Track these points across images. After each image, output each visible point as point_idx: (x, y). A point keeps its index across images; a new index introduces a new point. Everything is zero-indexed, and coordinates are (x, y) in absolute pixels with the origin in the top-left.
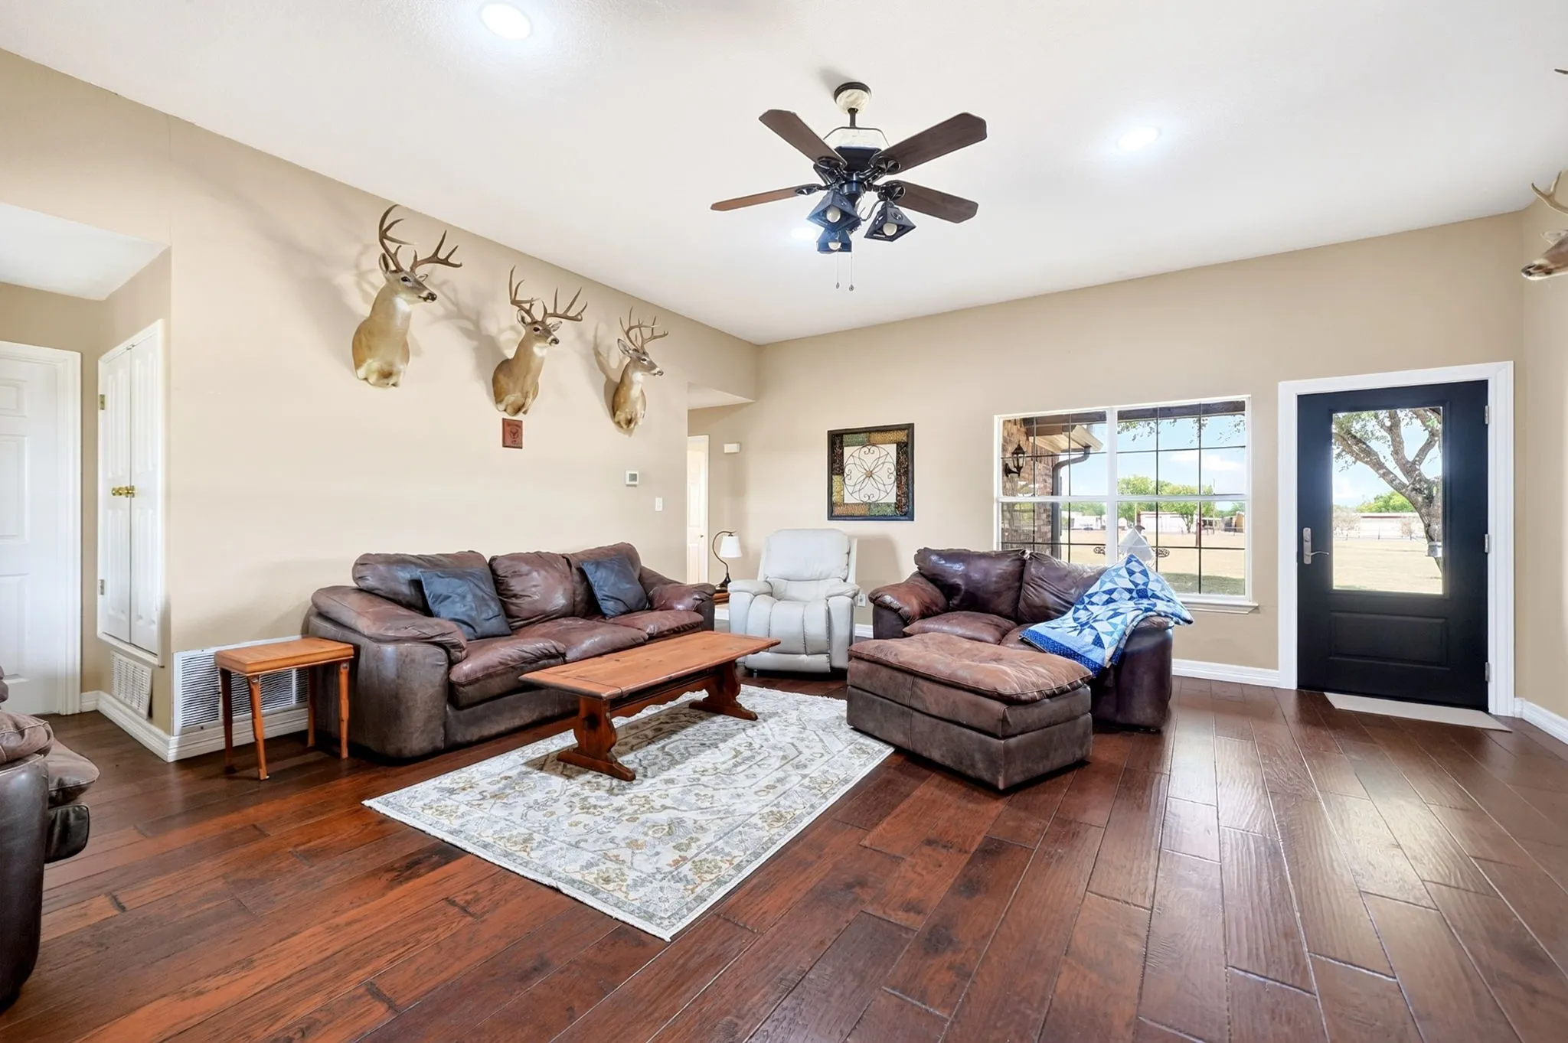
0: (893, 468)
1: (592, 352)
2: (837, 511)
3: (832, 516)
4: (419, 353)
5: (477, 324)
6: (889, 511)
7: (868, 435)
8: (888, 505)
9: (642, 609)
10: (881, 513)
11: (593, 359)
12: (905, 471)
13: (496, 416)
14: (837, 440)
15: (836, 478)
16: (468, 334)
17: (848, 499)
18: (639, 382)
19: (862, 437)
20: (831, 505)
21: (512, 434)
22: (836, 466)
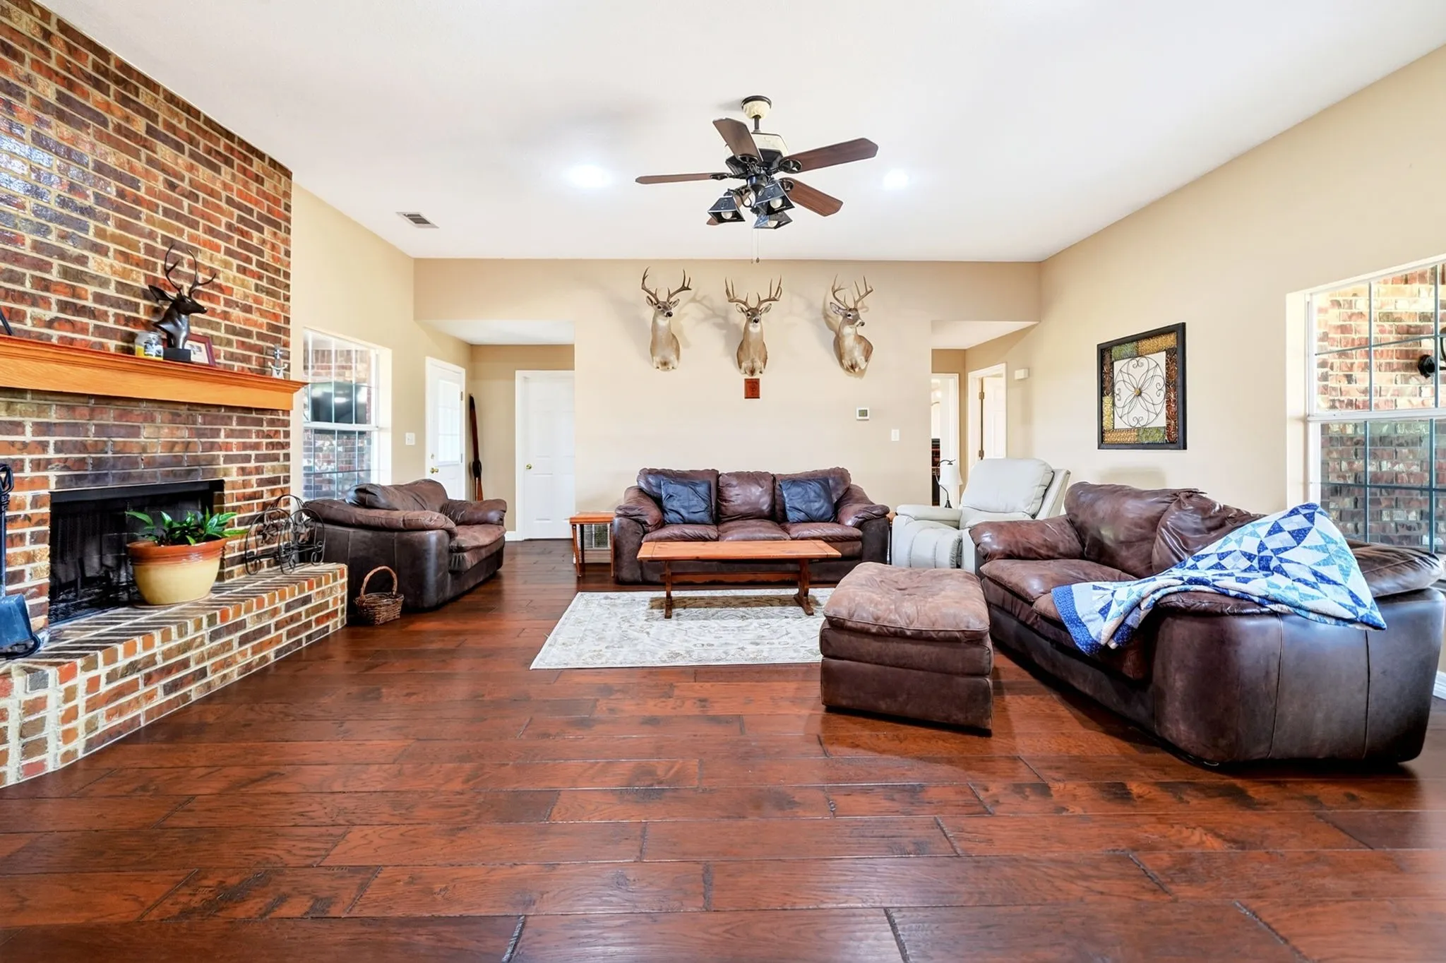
0: (1162, 382)
1: (821, 316)
2: (1109, 438)
3: (1102, 443)
4: (687, 346)
5: (726, 318)
6: (1158, 438)
7: (1136, 342)
8: (1158, 429)
9: (827, 521)
10: (1151, 440)
11: (823, 323)
12: (1177, 383)
13: (740, 378)
14: (1105, 353)
15: (1107, 399)
16: (720, 326)
17: (1119, 424)
18: (849, 334)
19: (1128, 348)
20: (1102, 432)
21: (752, 389)
22: (1105, 386)
